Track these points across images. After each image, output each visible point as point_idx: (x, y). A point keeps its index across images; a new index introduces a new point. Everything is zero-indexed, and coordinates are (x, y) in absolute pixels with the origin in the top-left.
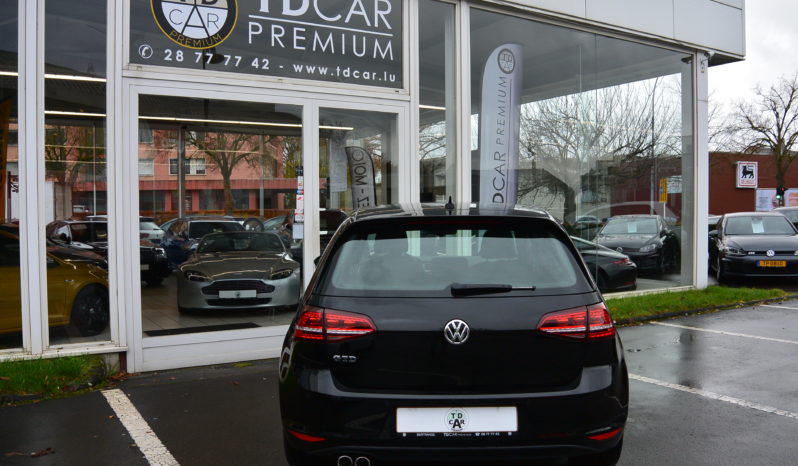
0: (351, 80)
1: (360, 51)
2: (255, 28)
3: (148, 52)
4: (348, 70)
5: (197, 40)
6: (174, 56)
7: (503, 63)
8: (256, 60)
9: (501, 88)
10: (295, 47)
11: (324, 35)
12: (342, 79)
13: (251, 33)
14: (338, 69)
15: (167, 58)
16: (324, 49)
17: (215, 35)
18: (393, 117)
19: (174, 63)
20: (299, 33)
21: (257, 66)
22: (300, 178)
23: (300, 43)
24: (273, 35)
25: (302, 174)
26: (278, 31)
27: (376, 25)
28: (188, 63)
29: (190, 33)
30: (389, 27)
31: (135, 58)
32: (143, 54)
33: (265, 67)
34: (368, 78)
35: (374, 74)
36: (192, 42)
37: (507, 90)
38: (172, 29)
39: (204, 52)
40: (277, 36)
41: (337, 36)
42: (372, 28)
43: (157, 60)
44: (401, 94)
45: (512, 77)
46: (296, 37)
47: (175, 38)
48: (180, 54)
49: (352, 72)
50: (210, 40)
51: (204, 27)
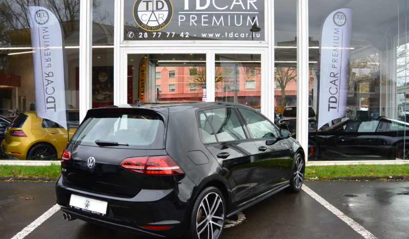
0: (235, 39)
1: (238, 23)
2: (182, 18)
3: (132, 35)
4: (232, 34)
5: (154, 27)
6: (143, 36)
8: (182, 33)
9: (336, 35)
10: (203, 25)
11: (218, 17)
12: (228, 39)
13: (180, 20)
14: (226, 34)
15: (140, 37)
16: (218, 24)
17: (162, 24)
18: (258, 57)
19: (143, 39)
20: (204, 18)
21: (183, 36)
22: (204, 90)
23: (205, 22)
24: (191, 20)
25: (205, 88)
26: (193, 18)
27: (248, 8)
28: (150, 38)
30: (256, 9)
31: (126, 38)
32: (130, 36)
33: (187, 36)
35: (247, 34)
36: (151, 28)
37: (340, 36)
38: (142, 23)
39: (157, 32)
40: (193, 21)
41: (226, 16)
42: (246, 10)
43: (136, 38)
44: (263, 43)
46: (203, 20)
47: (144, 27)
48: (146, 35)
49: (234, 35)
50: (160, 26)
51: (157, 21)
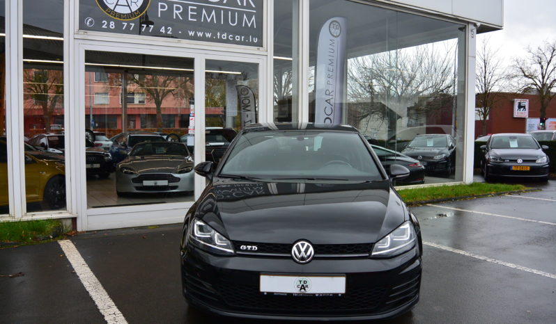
0: (227, 41)
1: (233, 22)
2: (163, 7)
3: (91, 22)
4: (225, 35)
5: (124, 14)
6: (108, 25)
7: (332, 30)
8: (163, 28)
9: (331, 47)
10: (190, 19)
11: (209, 11)
12: (221, 41)
13: (160, 10)
14: (219, 34)
15: (104, 27)
16: (209, 20)
17: (136, 11)
18: (255, 66)
19: (108, 30)
20: (192, 10)
21: (164, 32)
22: (192, 106)
23: (192, 16)
24: (175, 11)
25: (193, 103)
26: (178, 9)
27: (245, 4)
28: (118, 29)
29: (119, 10)
30: (254, 6)
31: (82, 26)
32: (88, 23)
33: (169, 33)
34: (239, 40)
35: (243, 37)
36: (120, 15)
37: (335, 48)
38: (107, 7)
39: (128, 23)
40: (177, 12)
41: (218, 11)
42: (242, 6)
43: (97, 28)
44: (261, 51)
45: (339, 39)
46: (190, 13)
47: (109, 13)
48: (112, 24)
49: (228, 36)
50: (132, 15)
51: (129, 6)
